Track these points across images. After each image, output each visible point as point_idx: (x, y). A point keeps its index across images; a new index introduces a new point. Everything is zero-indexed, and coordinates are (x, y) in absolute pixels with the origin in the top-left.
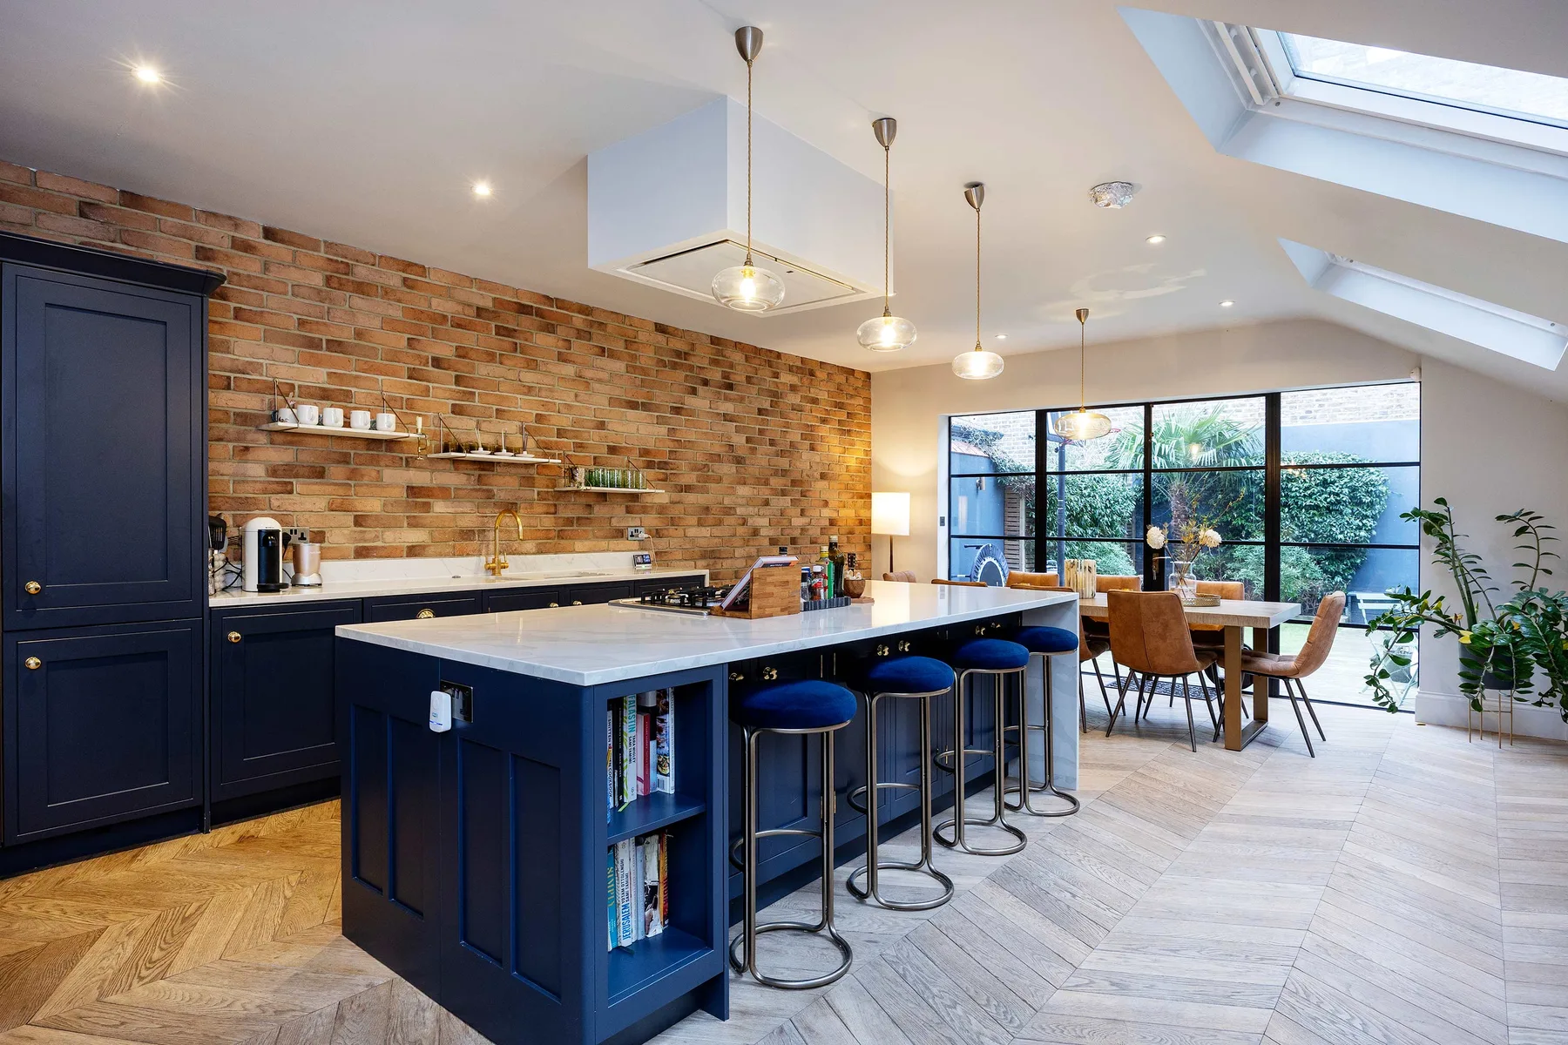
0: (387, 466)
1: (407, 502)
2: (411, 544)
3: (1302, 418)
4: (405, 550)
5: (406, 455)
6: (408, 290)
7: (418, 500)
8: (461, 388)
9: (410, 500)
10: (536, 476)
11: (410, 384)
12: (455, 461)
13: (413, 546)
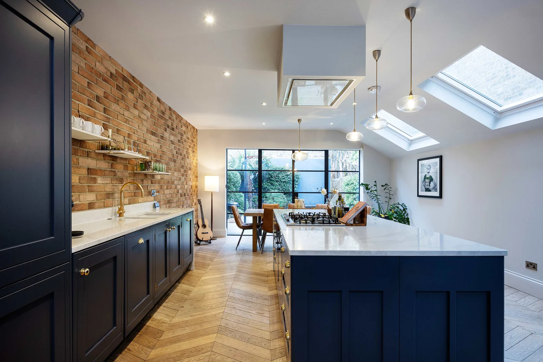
0: (81, 156)
1: (88, 177)
2: (90, 202)
3: (280, 156)
4: (87, 205)
5: (87, 150)
6: (88, 54)
7: (92, 176)
8: (105, 115)
9: (89, 176)
10: (128, 165)
11: (89, 109)
12: (104, 155)
13: (90, 203)
